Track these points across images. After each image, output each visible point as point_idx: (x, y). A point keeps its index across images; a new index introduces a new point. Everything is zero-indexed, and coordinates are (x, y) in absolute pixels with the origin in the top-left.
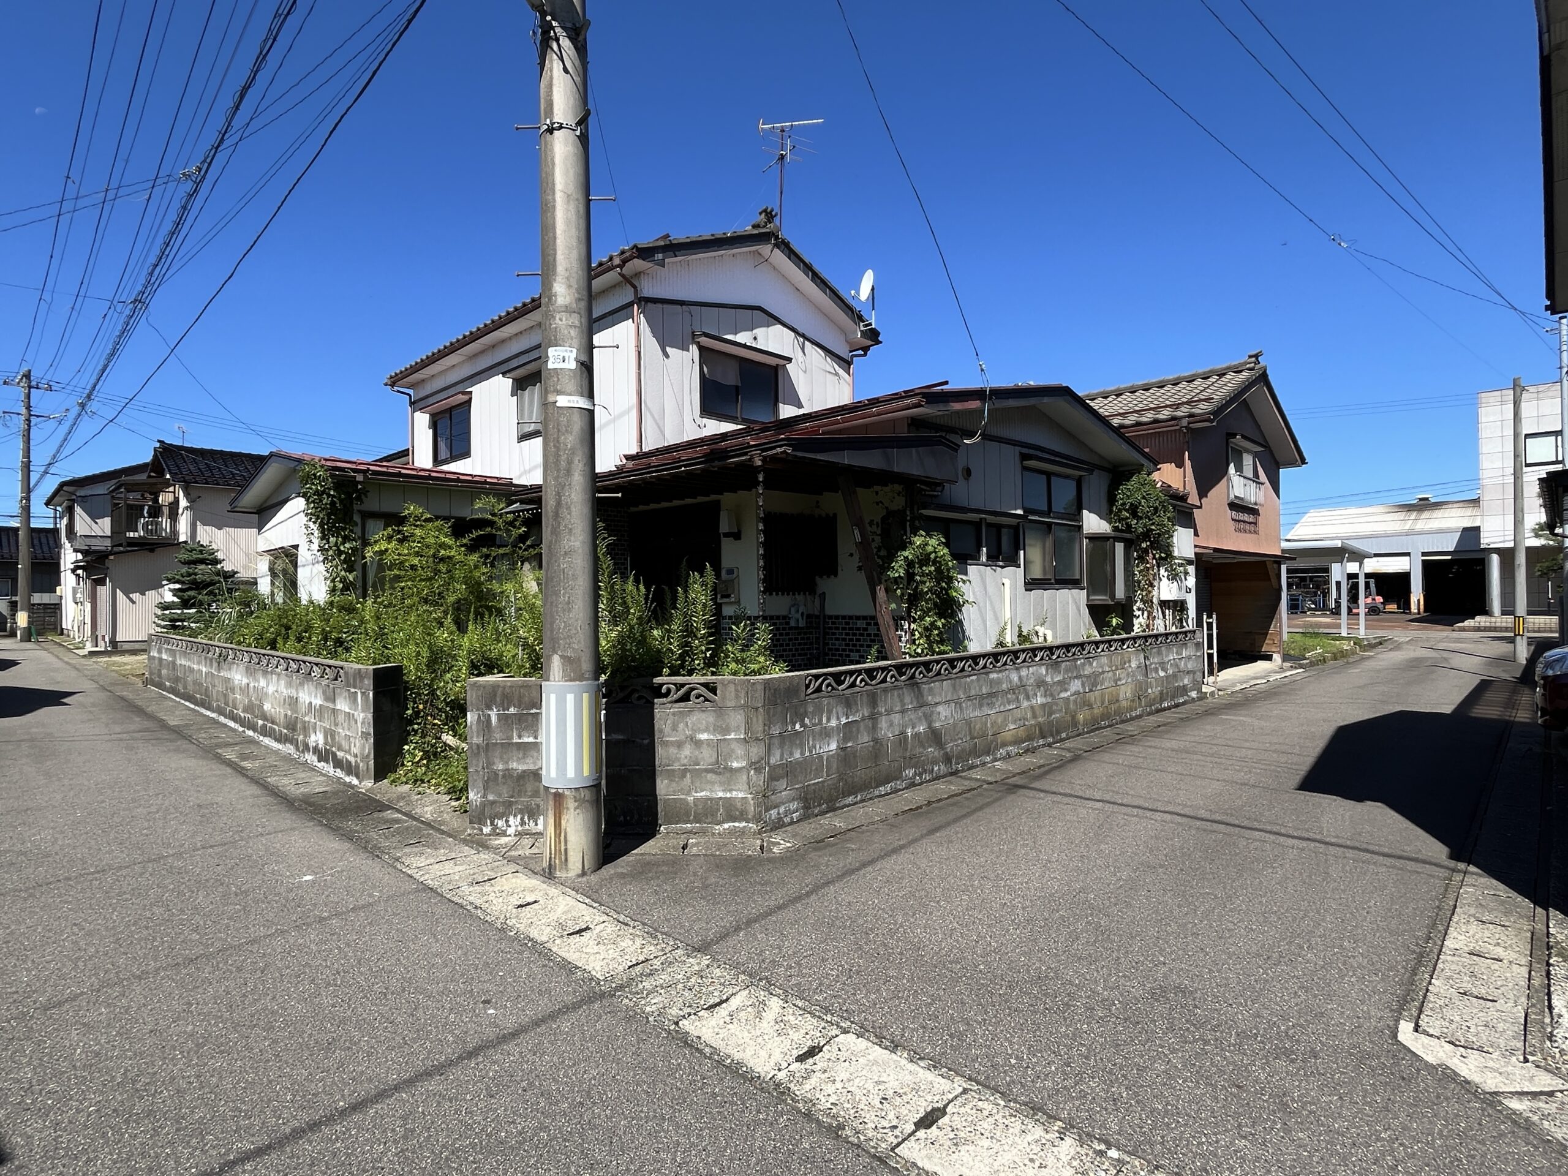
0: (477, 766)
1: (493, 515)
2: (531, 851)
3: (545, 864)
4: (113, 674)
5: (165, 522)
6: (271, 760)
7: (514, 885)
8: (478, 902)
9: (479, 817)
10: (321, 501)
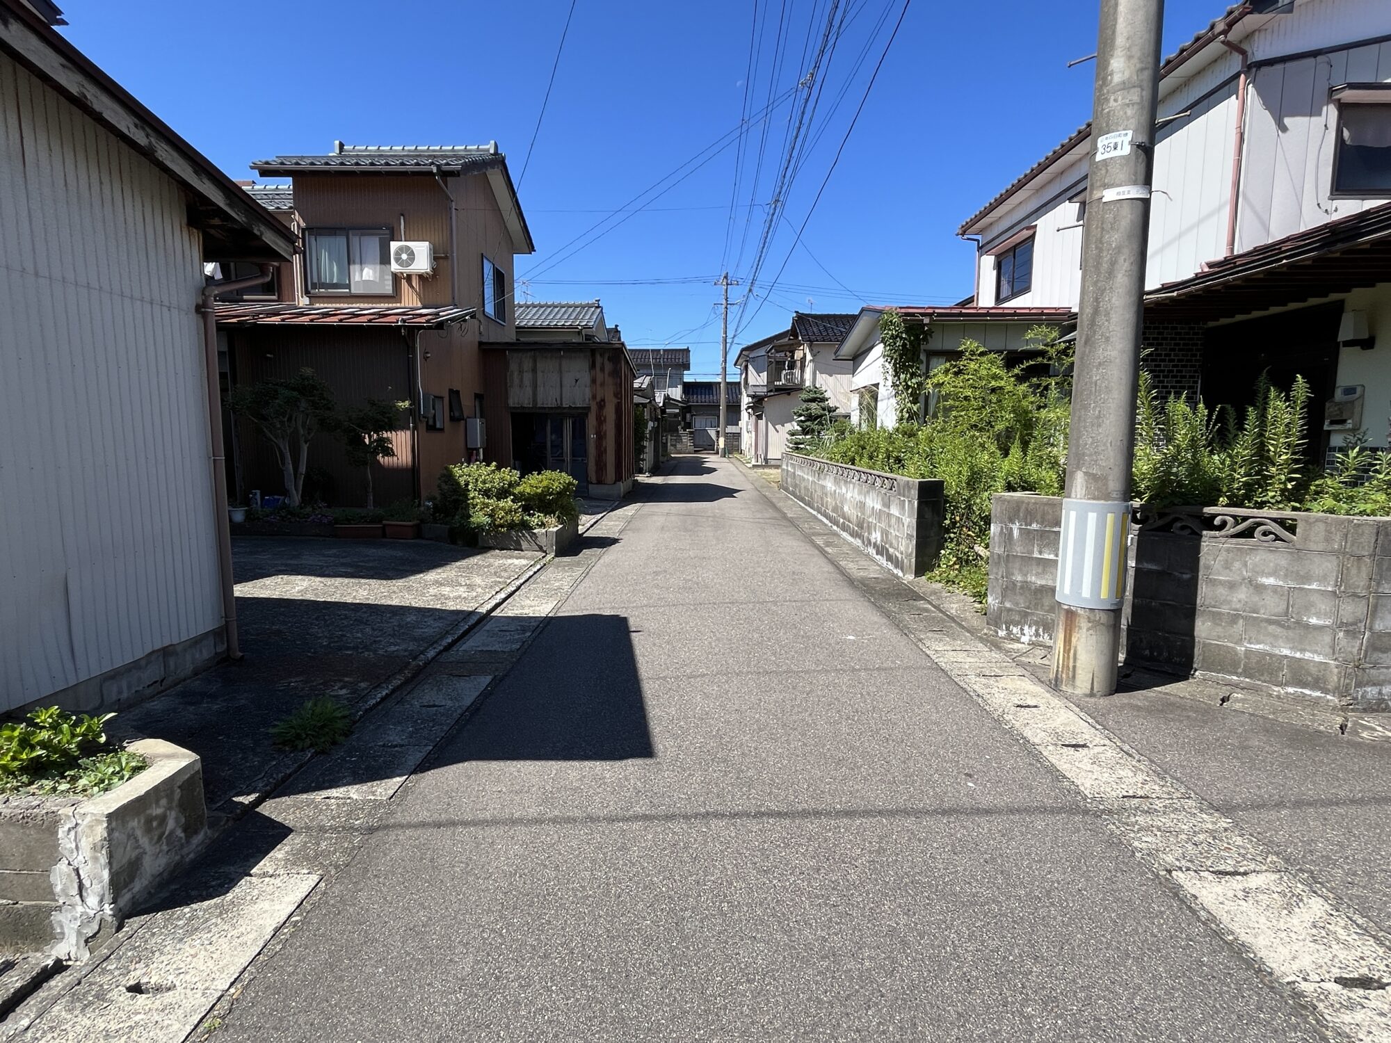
0: (997, 574)
1: (1046, 345)
2: (1041, 662)
3: (1052, 676)
4: (764, 480)
5: (797, 372)
6: (845, 549)
7: (1018, 687)
8: (981, 692)
9: (995, 620)
10: (895, 344)
